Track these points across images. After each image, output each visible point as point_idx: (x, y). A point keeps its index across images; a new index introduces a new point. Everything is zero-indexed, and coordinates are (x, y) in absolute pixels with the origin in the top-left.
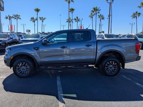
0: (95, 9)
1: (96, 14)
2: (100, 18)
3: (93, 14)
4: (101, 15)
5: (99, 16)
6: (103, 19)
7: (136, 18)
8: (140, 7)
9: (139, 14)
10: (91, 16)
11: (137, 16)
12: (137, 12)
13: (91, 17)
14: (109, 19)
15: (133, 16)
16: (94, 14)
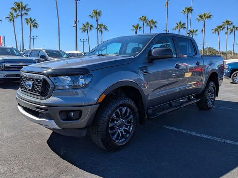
0: (19, 5)
1: (22, 15)
2: (29, 25)
3: (15, 14)
4: (30, 19)
5: (27, 19)
6: (35, 26)
7: (88, 32)
8: (92, 16)
9: (91, 26)
10: (11, 18)
11: (89, 30)
12: (88, 23)
13: (11, 20)
14: (75, 28)
15: (83, 28)
16: (17, 15)
